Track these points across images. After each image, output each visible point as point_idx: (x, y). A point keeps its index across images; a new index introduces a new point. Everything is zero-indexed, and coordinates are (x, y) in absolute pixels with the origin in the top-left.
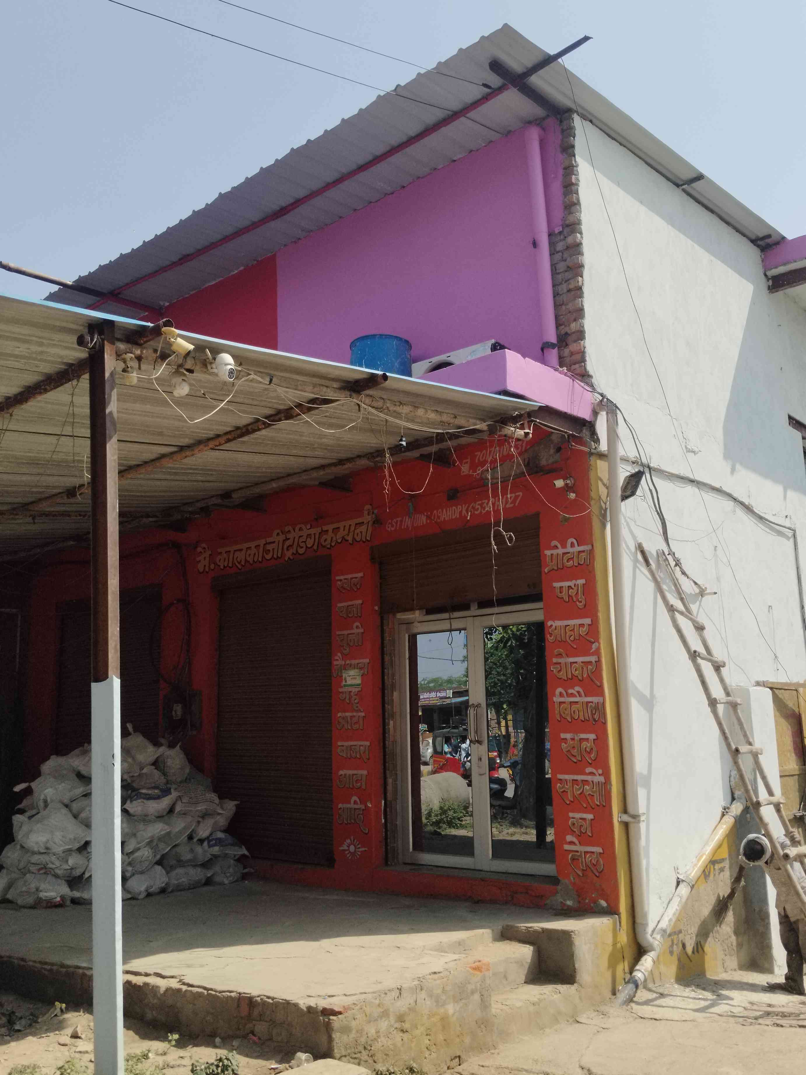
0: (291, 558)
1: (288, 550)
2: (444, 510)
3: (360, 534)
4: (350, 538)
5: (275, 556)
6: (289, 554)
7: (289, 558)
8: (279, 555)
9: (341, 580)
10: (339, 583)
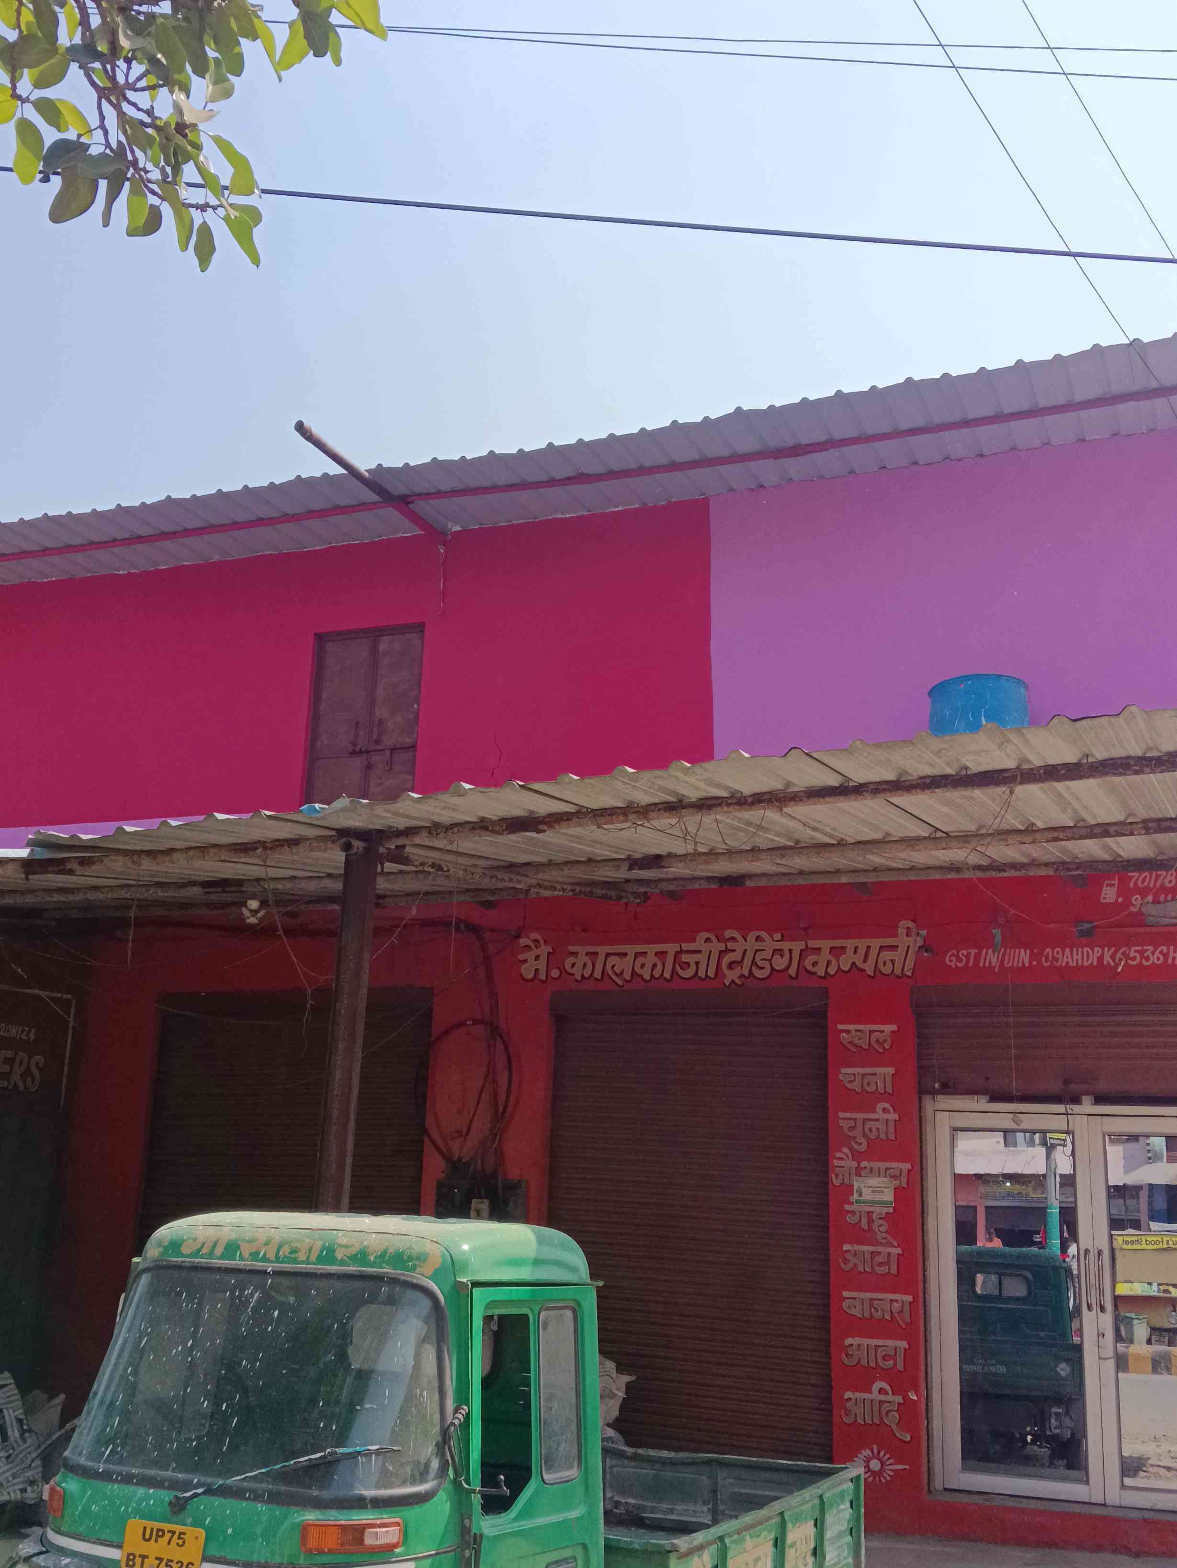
0: (738, 982)
1: (730, 966)
2: (1067, 951)
3: (889, 965)
4: (869, 969)
5: (701, 974)
6: (731, 976)
7: (733, 981)
8: (711, 974)
9: (848, 1032)
10: (844, 1035)
